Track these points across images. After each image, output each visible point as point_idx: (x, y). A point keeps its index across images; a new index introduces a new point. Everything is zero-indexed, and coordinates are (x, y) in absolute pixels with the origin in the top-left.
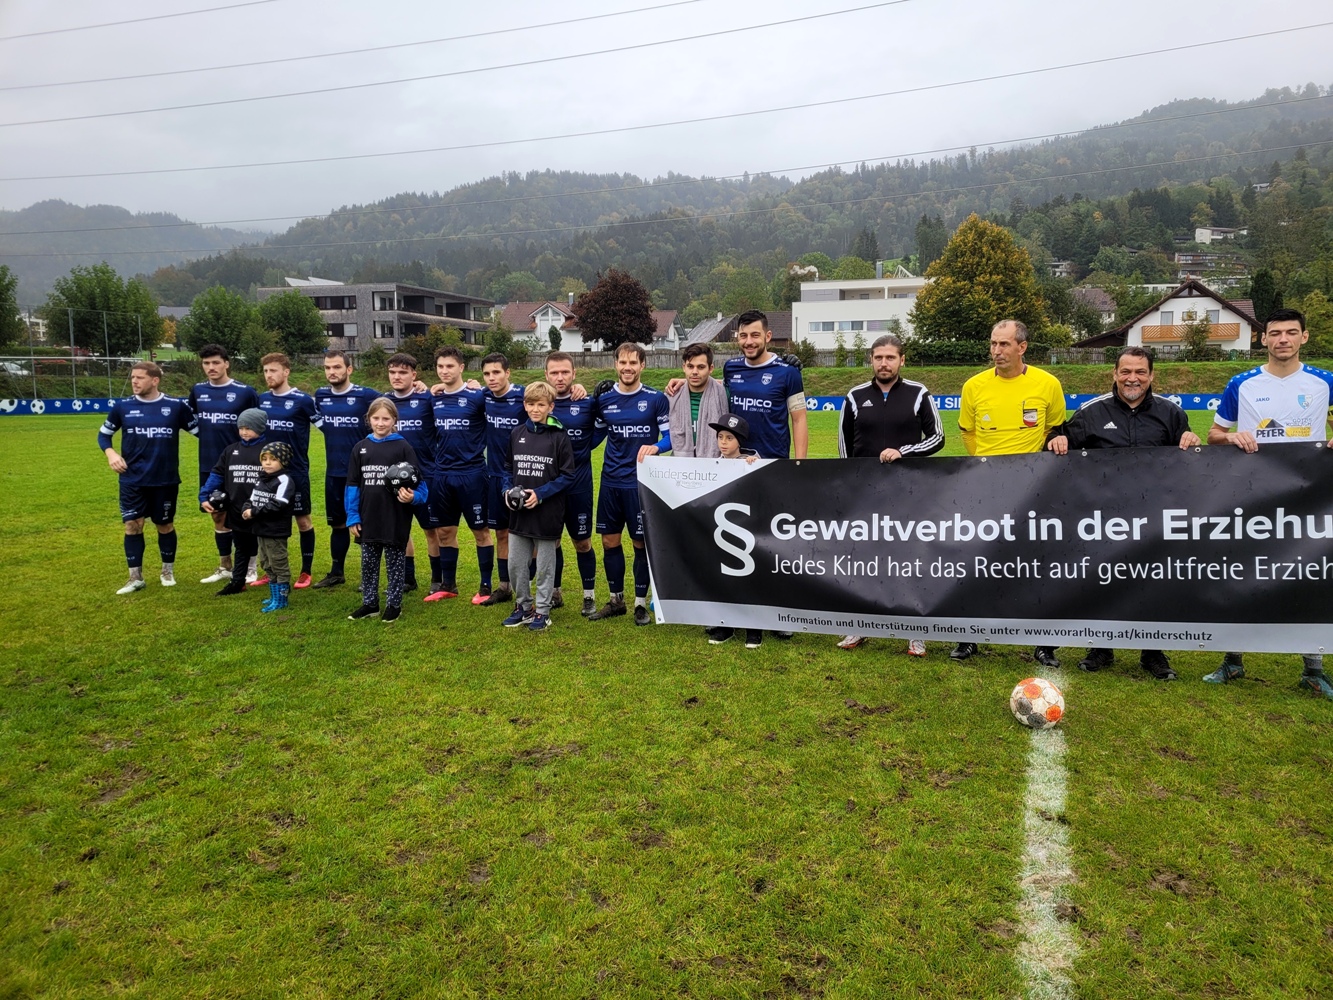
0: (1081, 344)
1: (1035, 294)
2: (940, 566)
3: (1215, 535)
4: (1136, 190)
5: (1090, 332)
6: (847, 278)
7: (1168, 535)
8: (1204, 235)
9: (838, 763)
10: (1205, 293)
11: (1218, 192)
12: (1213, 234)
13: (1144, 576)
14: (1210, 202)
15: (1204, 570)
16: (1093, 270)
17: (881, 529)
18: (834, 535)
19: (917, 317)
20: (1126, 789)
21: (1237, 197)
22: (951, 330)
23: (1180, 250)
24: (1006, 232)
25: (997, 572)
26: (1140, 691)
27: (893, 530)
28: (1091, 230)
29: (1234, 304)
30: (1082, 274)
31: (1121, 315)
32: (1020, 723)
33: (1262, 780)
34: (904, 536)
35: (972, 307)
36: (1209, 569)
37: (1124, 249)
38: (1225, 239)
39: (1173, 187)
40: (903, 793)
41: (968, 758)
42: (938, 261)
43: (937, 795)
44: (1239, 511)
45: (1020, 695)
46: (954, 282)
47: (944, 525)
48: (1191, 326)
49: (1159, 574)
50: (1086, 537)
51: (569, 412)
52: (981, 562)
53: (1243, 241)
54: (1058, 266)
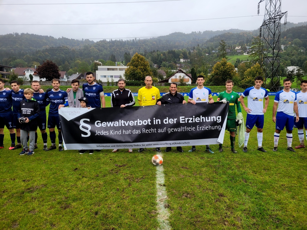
0: (160, 82)
1: (150, 71)
2: (135, 131)
3: (190, 122)
4: (169, 50)
5: (161, 79)
6: (109, 65)
7: (181, 122)
8: (182, 60)
9: (114, 180)
10: (183, 72)
11: (184, 52)
13: (177, 131)
14: (183, 54)
15: (188, 129)
16: (161, 66)
17: (121, 123)
18: (110, 125)
19: (125, 75)
20: (176, 177)
21: (187, 53)
22: (133, 78)
23: (178, 63)
24: (144, 57)
25: (147, 132)
26: (177, 155)
27: (124, 123)
28: (161, 58)
29: (188, 74)
30: (159, 67)
31: (167, 76)
32: (154, 165)
33: (201, 171)
34: (127, 125)
35: (137, 73)
36: (189, 129)
37: (167, 62)
38: (186, 61)
39: (176, 50)
40: (130, 185)
41: (144, 174)
42: (129, 63)
43: (137, 184)
44: (194, 116)
45: (154, 159)
46: (133, 67)
47: (135, 122)
48: (180, 79)
49: (179, 130)
50: (165, 123)
51: (39, 96)
52: (144, 130)
53: (189, 62)
54: (154, 65)
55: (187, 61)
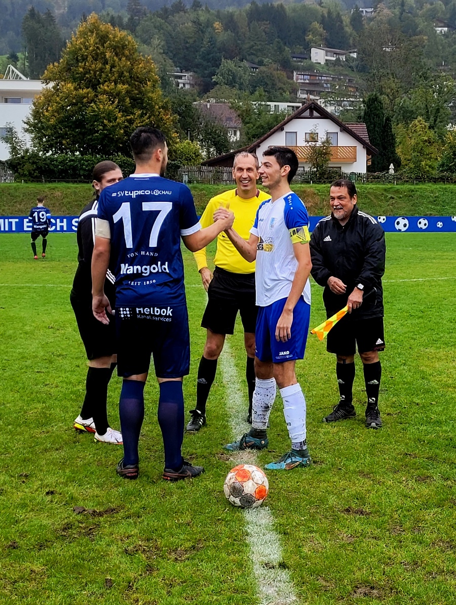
0: (211, 163)
1: (163, 107)
4: (253, 3)
5: (219, 150)
8: (319, 56)
10: (324, 115)
11: (329, 13)
12: (327, 56)
14: (323, 21)
16: (216, 83)
19: (35, 126)
21: (346, 19)
22: (74, 143)
23: (297, 69)
24: (130, 38)
28: (212, 41)
30: (205, 88)
31: (248, 133)
35: (96, 118)
37: (245, 63)
38: (338, 60)
39: (288, 3)
42: (56, 64)
46: (75, 89)
48: (313, 148)
53: (353, 64)
54: (180, 77)
55: (343, 58)
